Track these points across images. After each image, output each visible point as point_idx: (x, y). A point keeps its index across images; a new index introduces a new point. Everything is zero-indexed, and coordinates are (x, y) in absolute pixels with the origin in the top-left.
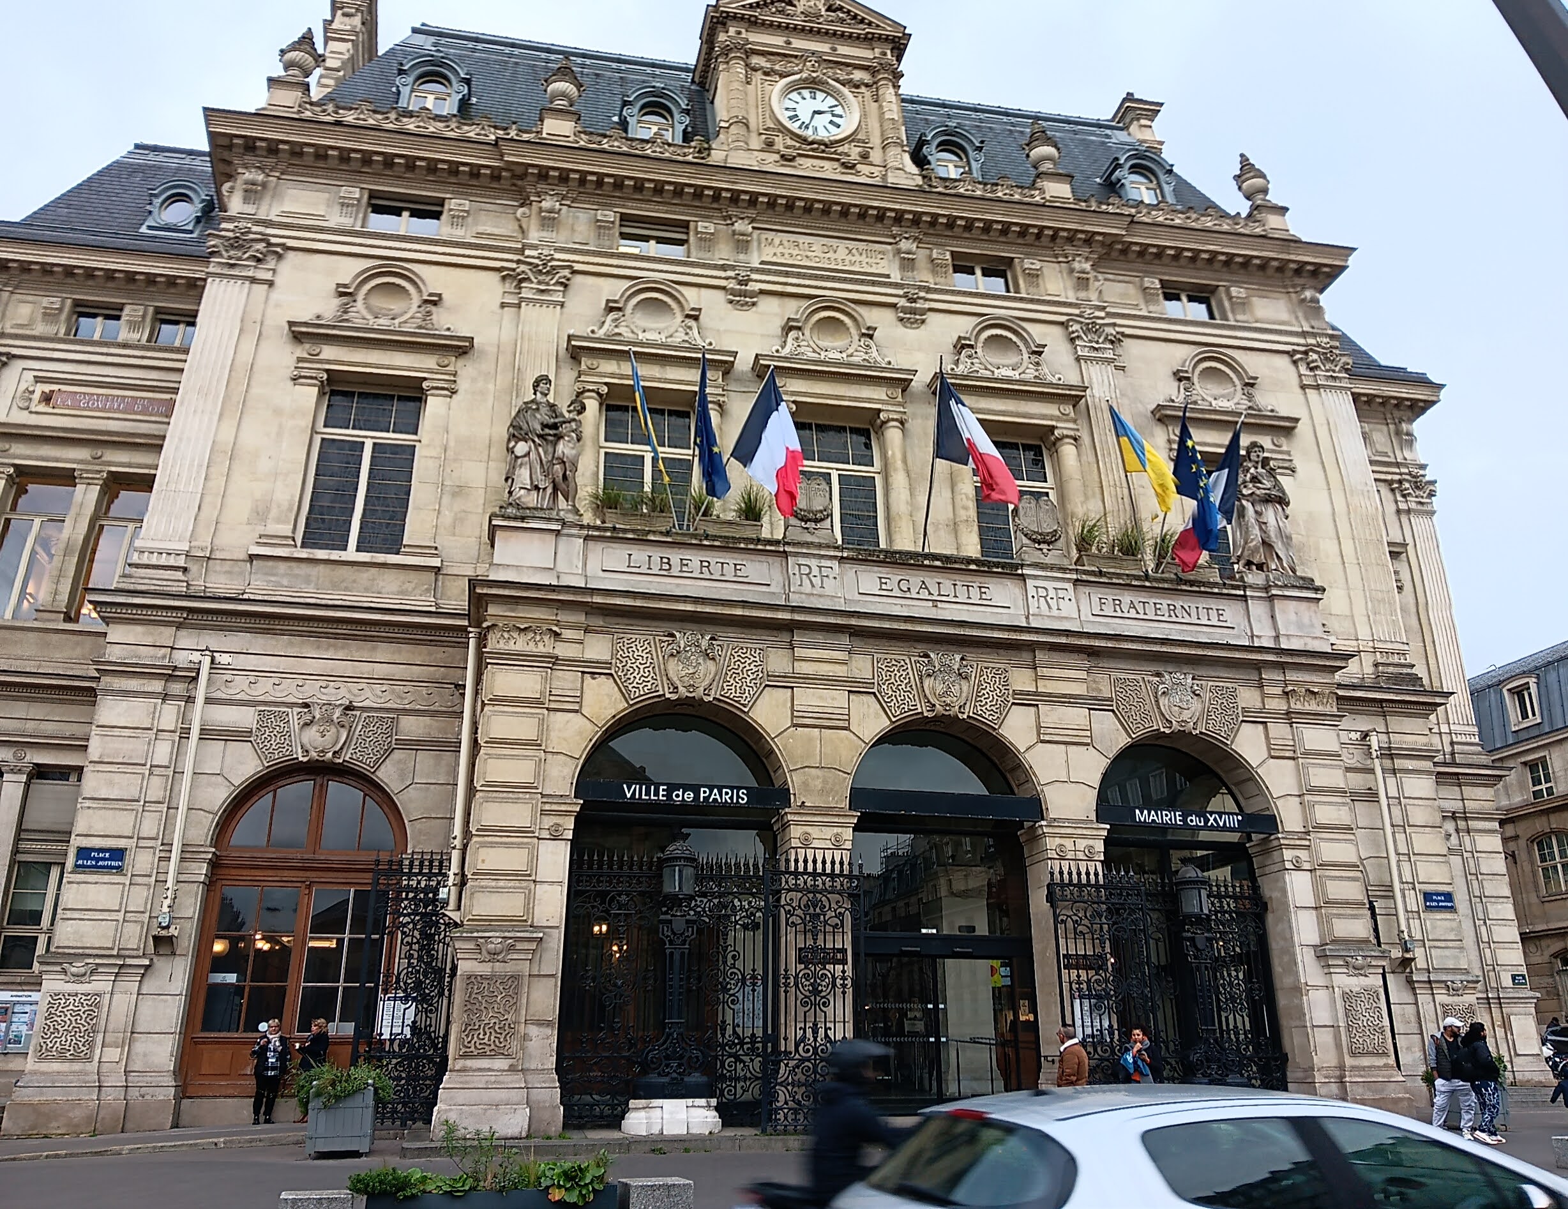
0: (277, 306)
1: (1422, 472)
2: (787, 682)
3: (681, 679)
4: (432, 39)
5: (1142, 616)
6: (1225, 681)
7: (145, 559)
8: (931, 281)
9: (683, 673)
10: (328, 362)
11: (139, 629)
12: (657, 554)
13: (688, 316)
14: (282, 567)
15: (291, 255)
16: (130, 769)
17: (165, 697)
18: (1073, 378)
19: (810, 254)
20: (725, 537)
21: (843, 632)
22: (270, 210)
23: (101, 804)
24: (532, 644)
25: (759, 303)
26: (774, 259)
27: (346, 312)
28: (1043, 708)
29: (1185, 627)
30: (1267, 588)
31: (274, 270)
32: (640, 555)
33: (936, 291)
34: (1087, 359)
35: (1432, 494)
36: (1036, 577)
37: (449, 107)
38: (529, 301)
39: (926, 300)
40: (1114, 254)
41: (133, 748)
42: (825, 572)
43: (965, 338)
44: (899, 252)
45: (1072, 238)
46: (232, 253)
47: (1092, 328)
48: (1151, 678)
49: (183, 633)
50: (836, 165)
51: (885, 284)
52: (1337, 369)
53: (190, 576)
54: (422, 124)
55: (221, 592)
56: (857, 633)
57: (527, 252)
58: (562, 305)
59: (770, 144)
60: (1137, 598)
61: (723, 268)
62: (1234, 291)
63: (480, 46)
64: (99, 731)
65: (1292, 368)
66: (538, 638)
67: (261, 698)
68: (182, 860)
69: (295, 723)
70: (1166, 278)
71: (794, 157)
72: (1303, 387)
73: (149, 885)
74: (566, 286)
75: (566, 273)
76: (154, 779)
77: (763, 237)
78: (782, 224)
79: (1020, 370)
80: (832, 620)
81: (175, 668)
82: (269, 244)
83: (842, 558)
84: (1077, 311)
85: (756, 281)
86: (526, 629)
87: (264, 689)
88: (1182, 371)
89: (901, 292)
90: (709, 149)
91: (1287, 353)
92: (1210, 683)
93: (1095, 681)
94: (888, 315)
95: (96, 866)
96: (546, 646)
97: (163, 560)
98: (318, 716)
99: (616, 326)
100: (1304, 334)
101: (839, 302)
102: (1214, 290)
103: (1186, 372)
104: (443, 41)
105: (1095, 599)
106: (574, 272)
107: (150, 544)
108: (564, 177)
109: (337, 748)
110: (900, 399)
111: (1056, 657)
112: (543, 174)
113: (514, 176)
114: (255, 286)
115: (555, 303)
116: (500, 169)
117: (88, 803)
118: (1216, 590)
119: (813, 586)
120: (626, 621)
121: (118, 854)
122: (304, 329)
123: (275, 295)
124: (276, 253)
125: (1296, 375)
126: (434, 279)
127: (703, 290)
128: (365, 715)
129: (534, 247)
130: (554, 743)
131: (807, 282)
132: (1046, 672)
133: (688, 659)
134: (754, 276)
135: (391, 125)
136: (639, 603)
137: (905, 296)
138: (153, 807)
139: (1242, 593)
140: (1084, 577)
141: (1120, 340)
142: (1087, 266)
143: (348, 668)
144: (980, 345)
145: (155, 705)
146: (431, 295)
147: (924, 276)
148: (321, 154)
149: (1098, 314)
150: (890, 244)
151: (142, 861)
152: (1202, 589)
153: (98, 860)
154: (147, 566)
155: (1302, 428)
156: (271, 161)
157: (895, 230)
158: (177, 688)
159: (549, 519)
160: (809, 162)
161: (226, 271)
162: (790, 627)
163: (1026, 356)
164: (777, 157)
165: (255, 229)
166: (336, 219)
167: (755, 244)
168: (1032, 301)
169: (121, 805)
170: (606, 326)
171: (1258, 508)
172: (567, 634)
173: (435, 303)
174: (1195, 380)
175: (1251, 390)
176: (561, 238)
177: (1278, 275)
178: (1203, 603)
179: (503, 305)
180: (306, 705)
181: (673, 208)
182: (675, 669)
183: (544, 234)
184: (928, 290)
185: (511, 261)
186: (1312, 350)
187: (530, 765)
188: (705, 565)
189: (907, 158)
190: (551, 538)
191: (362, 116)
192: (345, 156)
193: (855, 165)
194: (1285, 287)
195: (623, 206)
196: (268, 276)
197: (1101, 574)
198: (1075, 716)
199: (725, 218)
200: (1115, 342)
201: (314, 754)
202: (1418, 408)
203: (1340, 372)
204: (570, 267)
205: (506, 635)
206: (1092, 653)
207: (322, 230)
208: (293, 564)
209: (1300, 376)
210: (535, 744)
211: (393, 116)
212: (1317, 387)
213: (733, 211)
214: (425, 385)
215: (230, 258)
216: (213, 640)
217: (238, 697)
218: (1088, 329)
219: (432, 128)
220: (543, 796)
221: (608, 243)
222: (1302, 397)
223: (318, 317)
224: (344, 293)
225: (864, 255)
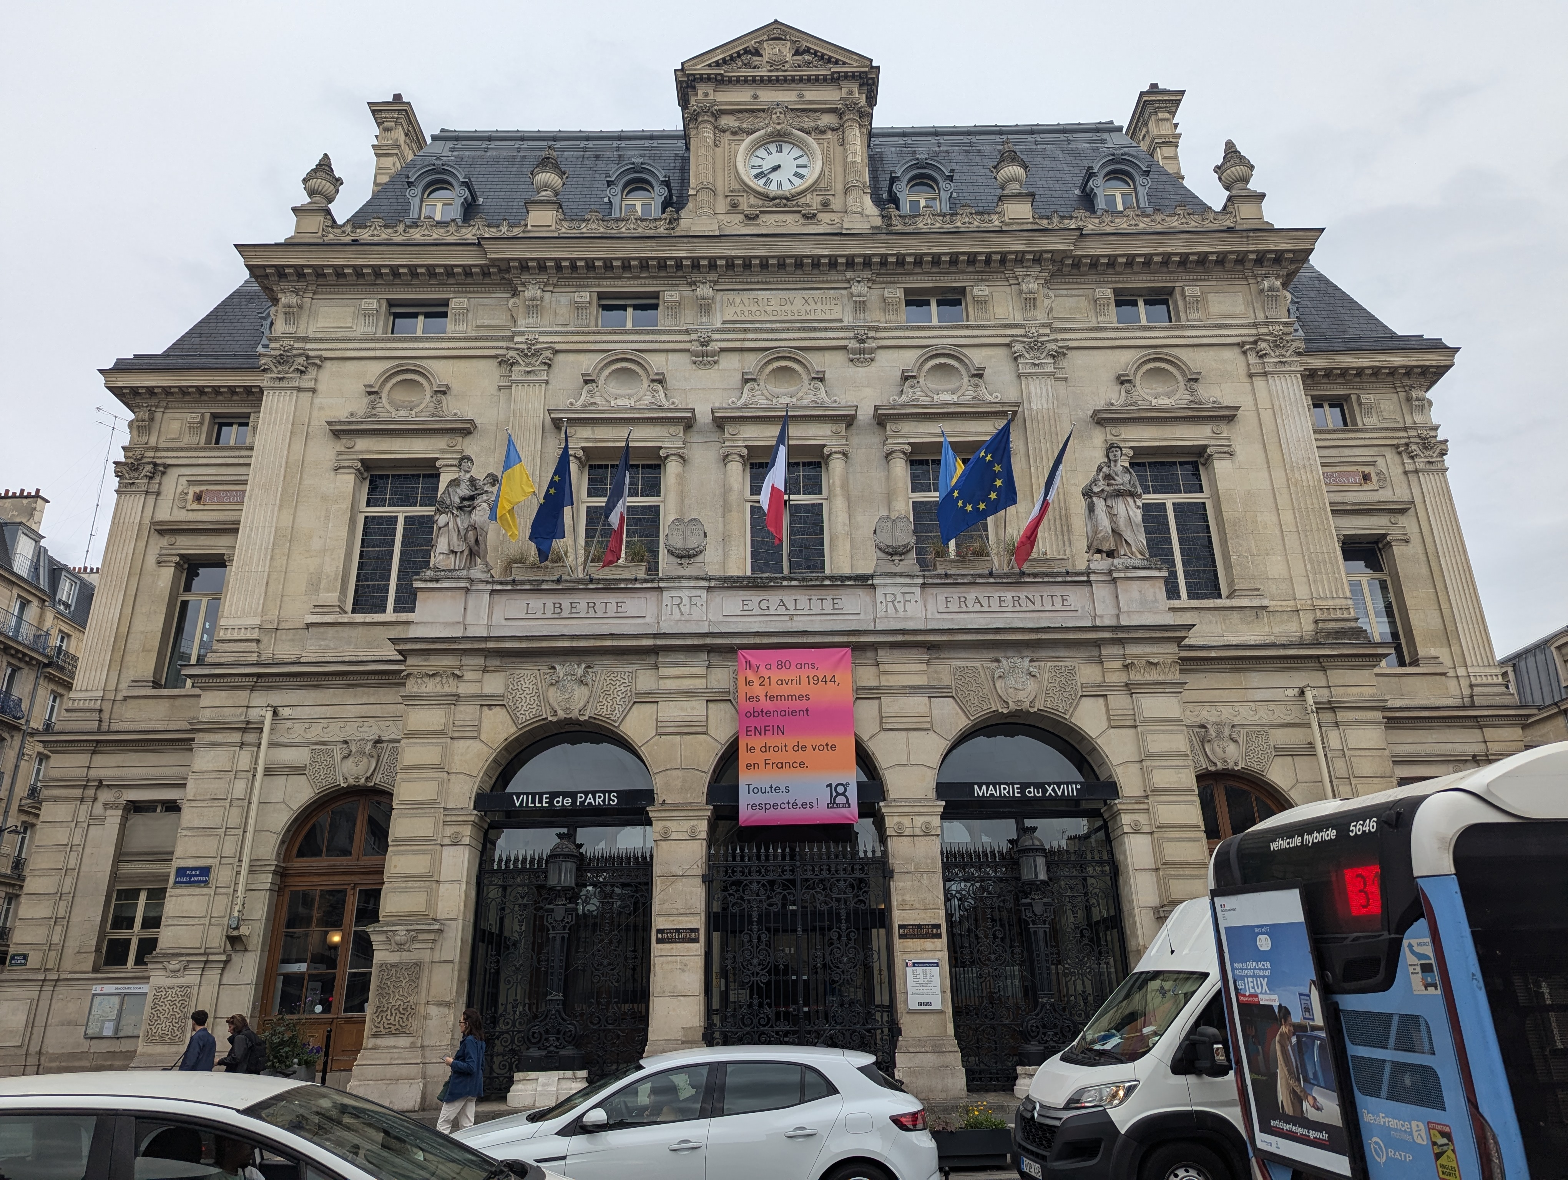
0: (321, 408)
1: (1432, 434)
2: (652, 698)
3: (559, 704)
4: (450, 144)
5: (986, 609)
6: (1065, 660)
7: (229, 636)
8: (883, 319)
9: (560, 699)
10: (361, 453)
11: (223, 694)
12: (550, 601)
13: (653, 381)
14: (331, 631)
15: (328, 364)
16: (216, 803)
17: (242, 745)
18: (1012, 395)
19: (768, 308)
20: (607, 580)
21: (702, 651)
22: (309, 327)
23: (195, 832)
24: (439, 686)
25: (721, 361)
26: (735, 318)
27: (374, 408)
28: (885, 700)
29: (1028, 615)
30: (1110, 572)
31: (316, 380)
32: (536, 603)
33: (885, 329)
34: (1028, 375)
35: (1443, 453)
36: (885, 585)
37: (456, 212)
38: (517, 382)
39: (875, 338)
40: (1066, 269)
41: (217, 787)
42: (694, 600)
43: (908, 371)
44: (852, 295)
45: (1020, 259)
46: (280, 368)
47: (1035, 346)
48: (990, 665)
49: (256, 694)
50: (798, 217)
51: (836, 329)
52: (1288, 354)
53: (262, 646)
54: (426, 232)
55: (287, 658)
56: (712, 650)
57: (516, 339)
58: (547, 382)
59: (734, 206)
60: (981, 593)
61: (687, 332)
62: (1188, 291)
63: (493, 145)
64: (194, 776)
65: (1242, 358)
66: (444, 680)
67: (314, 740)
68: (251, 872)
69: (338, 756)
70: (1120, 286)
71: (757, 216)
72: (1250, 376)
73: (228, 895)
74: (550, 366)
75: (548, 353)
76: (233, 810)
77: (725, 298)
78: (743, 283)
79: (959, 393)
80: (689, 642)
81: (248, 722)
82: (308, 357)
83: (710, 587)
84: (1021, 332)
85: (716, 341)
86: (434, 675)
87: (315, 733)
88: (1123, 375)
89: (851, 334)
90: (678, 219)
91: (1238, 344)
92: (1049, 664)
93: (936, 672)
94: (839, 358)
95: (190, 882)
96: (450, 687)
97: (242, 635)
98: (354, 750)
99: (592, 397)
100: (1256, 325)
101: (790, 352)
102: (1171, 291)
103: (1127, 375)
104: (460, 145)
105: (941, 598)
106: (556, 352)
107: (231, 622)
108: (542, 266)
109: (368, 775)
110: (843, 433)
111: (897, 654)
112: (524, 266)
113: (500, 270)
114: (301, 395)
115: (540, 382)
116: (488, 266)
117: (185, 833)
118: (1060, 579)
119: (682, 614)
120: (519, 660)
121: (205, 871)
122: (338, 427)
123: (318, 401)
124: (315, 364)
125: (1244, 364)
126: (442, 372)
127: (671, 356)
128: (390, 746)
129: (522, 333)
130: (456, 766)
131: (765, 336)
132: (887, 667)
133: (564, 686)
134: (716, 336)
135: (401, 238)
136: (524, 645)
137: (855, 338)
138: (233, 832)
139: (1085, 578)
140: (931, 581)
141: (1065, 354)
142: (1034, 286)
143: (377, 710)
144: (923, 374)
145: (235, 752)
146: (439, 386)
147: (875, 316)
148: (339, 272)
149: (1042, 331)
150: (846, 288)
151: (222, 876)
152: (1046, 579)
153: (191, 876)
154: (230, 641)
155: (1246, 415)
156: (302, 284)
157: (849, 275)
158: (251, 737)
159: (458, 579)
160: (771, 219)
161: (277, 384)
162: (654, 651)
163: (966, 380)
164: (741, 217)
165: (296, 345)
166: (363, 329)
167: (718, 305)
168: (978, 327)
169: (209, 832)
170: (583, 397)
171: (1109, 503)
172: (468, 675)
173: (444, 393)
174: (1137, 382)
175: (1194, 385)
176: (545, 322)
177: (1239, 267)
178: (1047, 591)
179: (500, 388)
180: (346, 742)
181: (643, 281)
182: (554, 695)
183: (530, 321)
184: (878, 329)
185: (502, 348)
186: (1260, 339)
187: (434, 785)
188: (591, 606)
189: (868, 201)
190: (460, 595)
191: (376, 232)
192: (358, 271)
193: (815, 215)
194: (1246, 279)
195: (599, 286)
196: (311, 384)
197: (946, 576)
198: (916, 704)
199: (690, 284)
200: (1056, 356)
201: (351, 781)
202: (1433, 374)
203: (1290, 356)
204: (552, 349)
205: (419, 681)
206: (930, 647)
207: (349, 340)
208: (339, 628)
209: (1248, 365)
210: (438, 767)
211: (401, 228)
212: (1265, 374)
213: (696, 277)
214: (438, 464)
215: (279, 372)
216: (276, 698)
217: (297, 740)
218: (1031, 348)
219: (436, 235)
220: (445, 809)
221: (585, 322)
222: (1248, 386)
223: (352, 415)
224: (373, 394)
225: (819, 304)
